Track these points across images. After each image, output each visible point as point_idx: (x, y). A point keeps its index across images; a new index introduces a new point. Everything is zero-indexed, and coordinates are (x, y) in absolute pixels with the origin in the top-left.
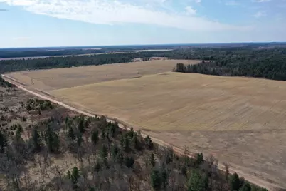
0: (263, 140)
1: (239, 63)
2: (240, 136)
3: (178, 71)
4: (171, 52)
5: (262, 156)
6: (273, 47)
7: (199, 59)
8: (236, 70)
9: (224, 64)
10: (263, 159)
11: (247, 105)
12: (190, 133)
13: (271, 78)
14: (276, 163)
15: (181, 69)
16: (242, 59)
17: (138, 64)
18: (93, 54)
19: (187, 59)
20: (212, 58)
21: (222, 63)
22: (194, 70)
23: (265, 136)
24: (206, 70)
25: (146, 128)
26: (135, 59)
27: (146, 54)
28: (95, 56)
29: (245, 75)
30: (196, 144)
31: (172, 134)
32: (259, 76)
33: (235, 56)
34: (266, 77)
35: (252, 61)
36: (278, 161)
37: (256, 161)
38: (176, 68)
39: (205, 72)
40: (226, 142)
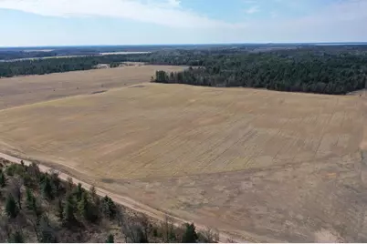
0: (277, 182)
1: (234, 70)
2: (246, 180)
3: (157, 81)
4: (149, 55)
5: (279, 211)
6: (269, 49)
7: (184, 64)
8: (232, 78)
9: (216, 71)
10: (281, 216)
11: (250, 127)
12: (174, 180)
13: (274, 89)
14: (299, 222)
15: (162, 78)
16: (238, 64)
17: (104, 72)
18: (37, 59)
19: (170, 64)
20: (201, 64)
21: (215, 69)
22: (179, 79)
23: (279, 176)
24: (195, 80)
25: (108, 177)
26: (99, 66)
27: (115, 58)
28: (41, 61)
29: (244, 85)
30: (183, 199)
31: (147, 185)
32: (260, 86)
33: (228, 60)
34: (268, 88)
35: (250, 67)
36: (300, 217)
37: (272, 222)
38: (155, 78)
39: (194, 82)
40: (227, 191)
